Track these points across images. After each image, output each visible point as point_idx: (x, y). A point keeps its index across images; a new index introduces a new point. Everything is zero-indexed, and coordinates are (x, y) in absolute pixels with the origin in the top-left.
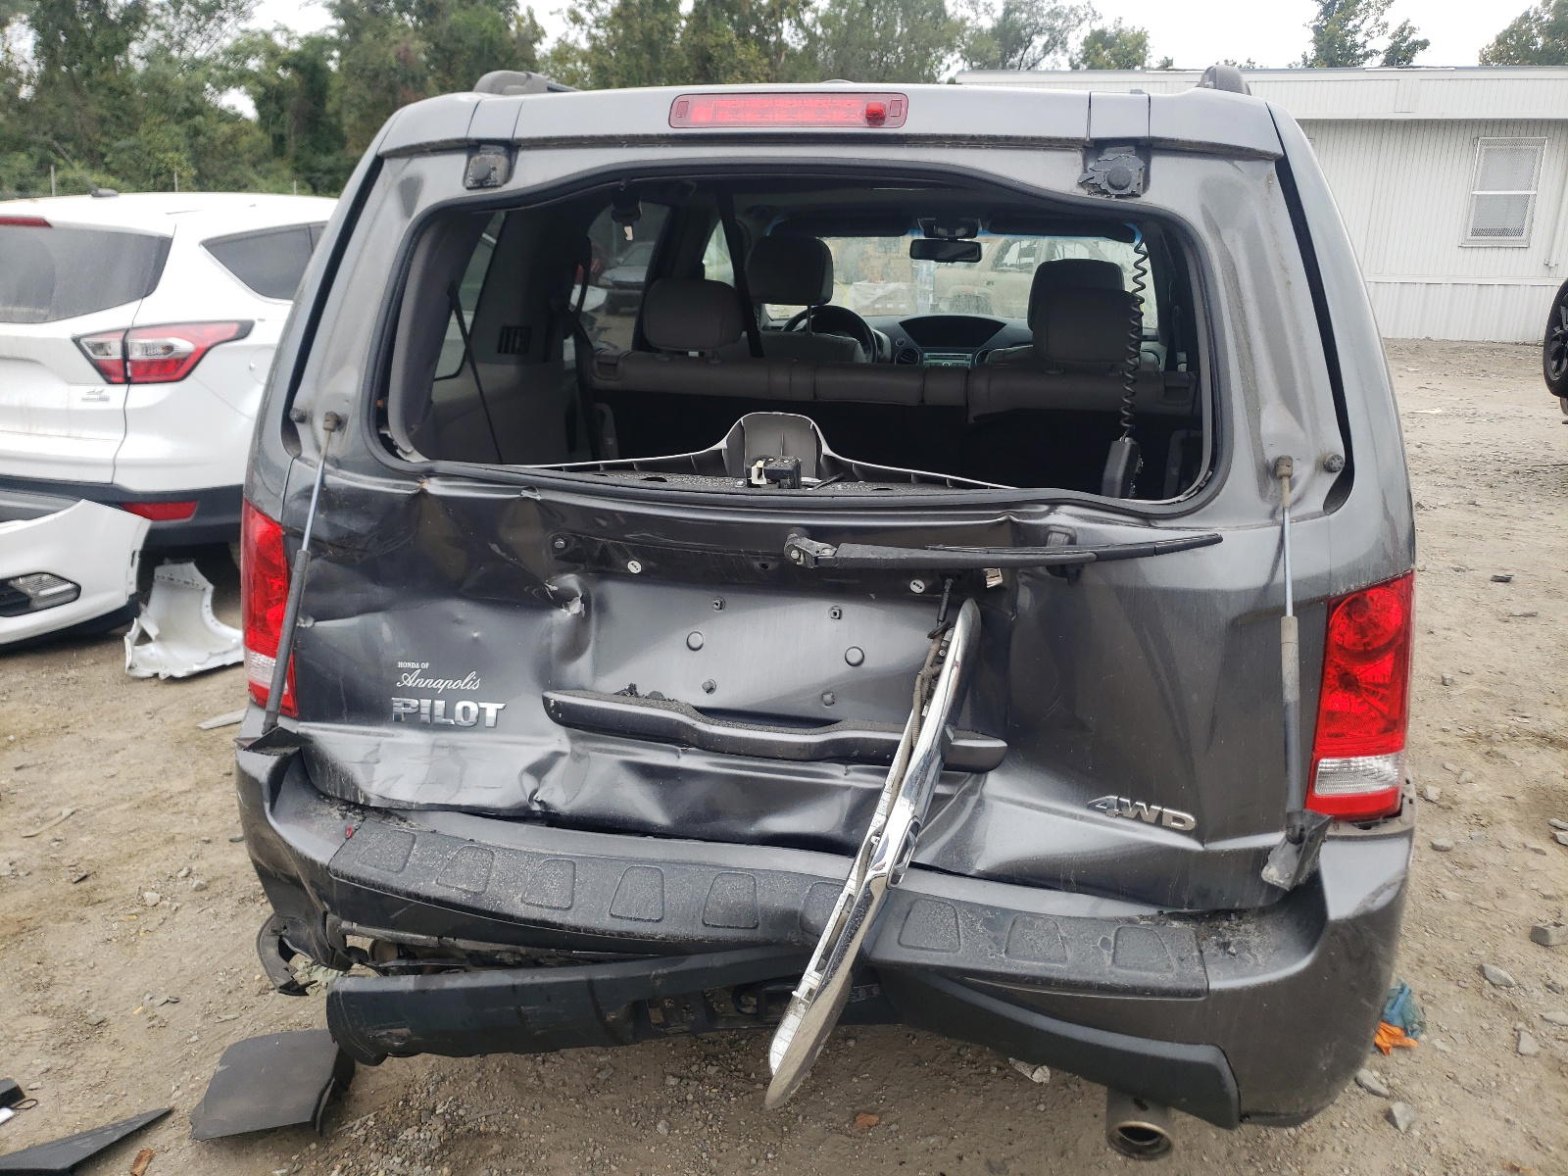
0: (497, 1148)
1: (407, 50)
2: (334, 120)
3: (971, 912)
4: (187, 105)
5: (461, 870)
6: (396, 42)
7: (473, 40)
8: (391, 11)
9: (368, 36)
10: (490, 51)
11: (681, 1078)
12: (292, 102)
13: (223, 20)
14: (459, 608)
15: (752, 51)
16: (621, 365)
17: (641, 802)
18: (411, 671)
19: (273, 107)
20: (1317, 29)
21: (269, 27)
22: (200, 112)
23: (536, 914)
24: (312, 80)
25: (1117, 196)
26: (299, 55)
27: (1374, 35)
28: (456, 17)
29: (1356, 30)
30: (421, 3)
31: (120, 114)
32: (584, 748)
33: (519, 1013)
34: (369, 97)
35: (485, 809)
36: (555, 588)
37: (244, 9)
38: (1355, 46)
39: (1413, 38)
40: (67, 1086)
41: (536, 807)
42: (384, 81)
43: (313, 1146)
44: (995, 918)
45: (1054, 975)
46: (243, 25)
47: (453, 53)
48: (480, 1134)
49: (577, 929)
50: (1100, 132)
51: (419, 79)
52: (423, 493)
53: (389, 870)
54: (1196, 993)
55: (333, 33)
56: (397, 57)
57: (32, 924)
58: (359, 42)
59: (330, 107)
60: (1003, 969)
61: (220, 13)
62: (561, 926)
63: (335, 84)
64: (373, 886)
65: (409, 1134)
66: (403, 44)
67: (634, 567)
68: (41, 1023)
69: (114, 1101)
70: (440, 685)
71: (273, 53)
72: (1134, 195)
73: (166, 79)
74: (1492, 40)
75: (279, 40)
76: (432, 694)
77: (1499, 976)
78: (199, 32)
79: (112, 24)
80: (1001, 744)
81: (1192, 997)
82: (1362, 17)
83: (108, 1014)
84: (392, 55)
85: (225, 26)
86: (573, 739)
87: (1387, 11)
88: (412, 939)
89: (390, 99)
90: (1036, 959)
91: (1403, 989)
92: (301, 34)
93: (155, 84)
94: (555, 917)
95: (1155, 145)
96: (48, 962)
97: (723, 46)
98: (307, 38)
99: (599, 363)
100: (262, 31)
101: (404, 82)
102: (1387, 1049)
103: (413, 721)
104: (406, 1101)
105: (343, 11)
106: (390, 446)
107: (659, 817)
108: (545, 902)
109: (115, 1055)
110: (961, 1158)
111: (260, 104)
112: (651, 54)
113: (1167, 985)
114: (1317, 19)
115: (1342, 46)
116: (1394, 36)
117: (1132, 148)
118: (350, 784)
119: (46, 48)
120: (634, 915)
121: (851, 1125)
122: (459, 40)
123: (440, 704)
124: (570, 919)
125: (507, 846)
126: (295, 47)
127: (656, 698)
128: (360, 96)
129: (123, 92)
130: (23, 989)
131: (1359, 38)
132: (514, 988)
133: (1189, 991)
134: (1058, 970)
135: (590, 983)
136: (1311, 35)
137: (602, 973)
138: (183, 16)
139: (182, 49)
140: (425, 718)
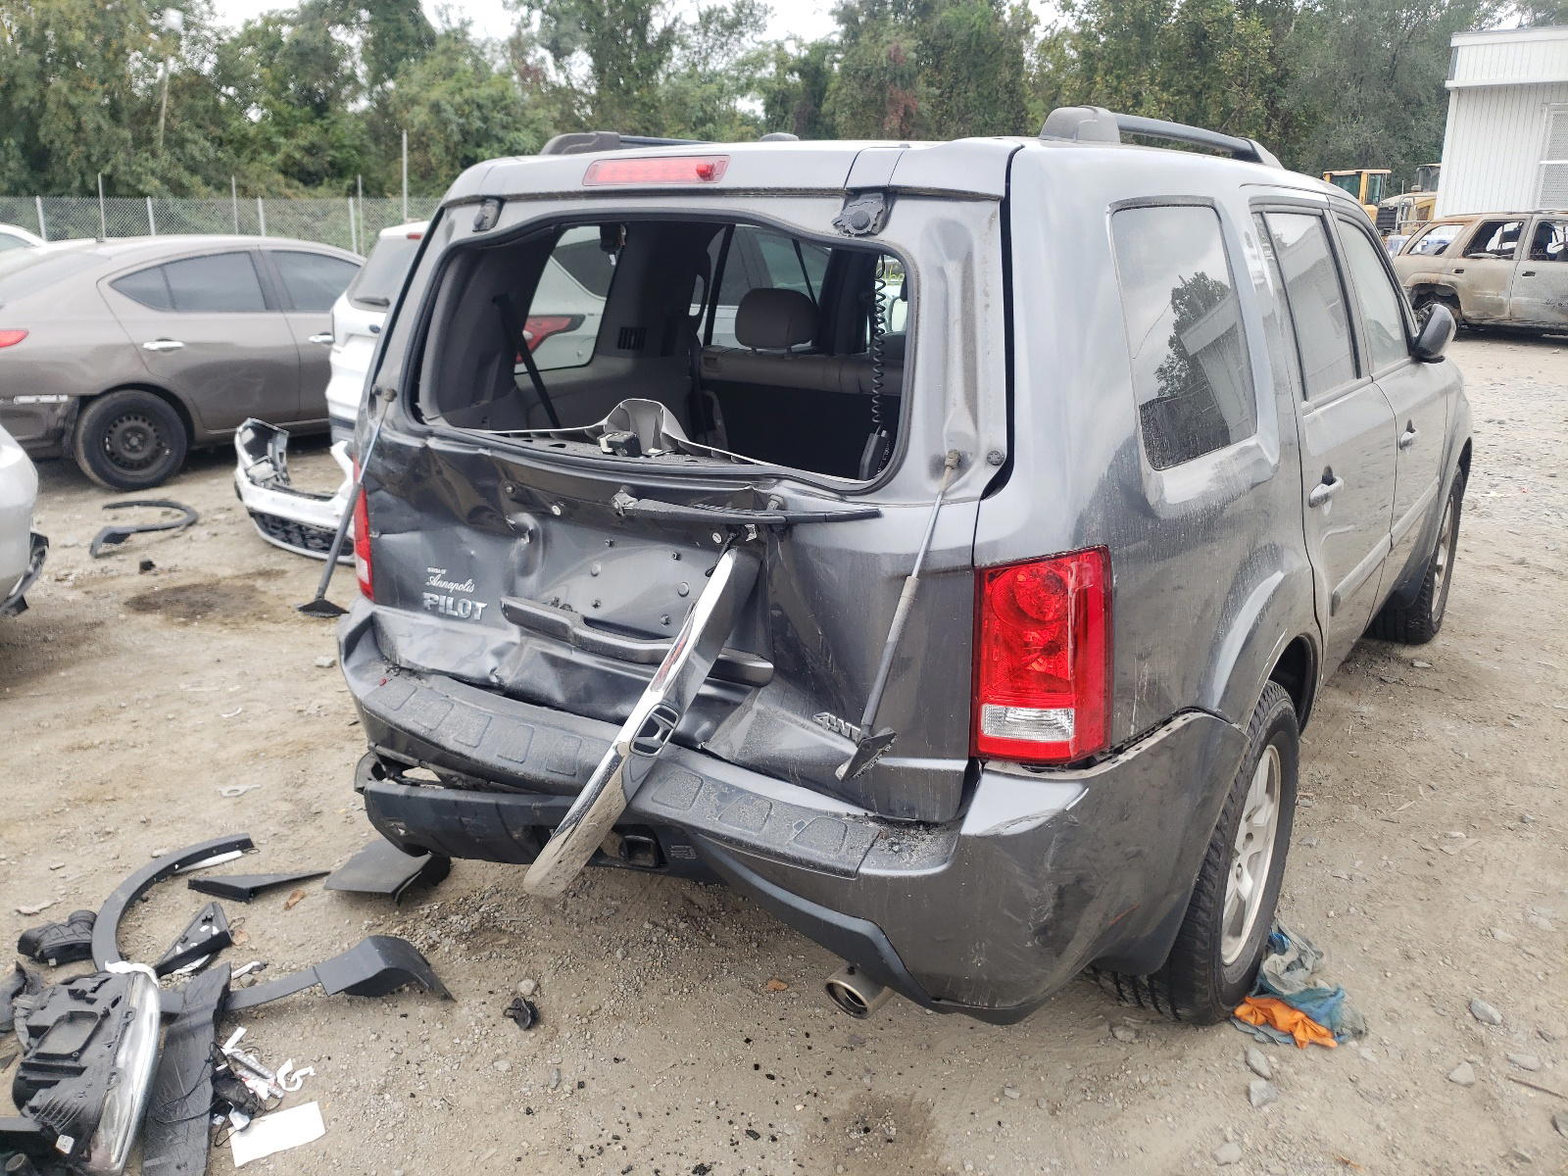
0: (505, 941)
1: (897, 49)
2: (828, 120)
3: (713, 786)
4: (700, 114)
5: (430, 714)
6: (888, 42)
7: (961, 35)
8: (889, 13)
9: (864, 39)
10: (978, 45)
11: (656, 925)
12: (795, 105)
13: (742, 34)
14: (464, 533)
15: (1253, 23)
16: (719, 359)
17: (549, 684)
18: (435, 575)
19: (778, 109)
21: (781, 38)
22: (711, 120)
23: (457, 748)
24: (815, 83)
25: (857, 235)
26: (805, 62)
28: (947, 14)
30: (916, 3)
31: (648, 124)
32: (527, 641)
33: (461, 821)
34: (860, 97)
35: (462, 677)
36: (513, 522)
37: (760, 23)
40: (280, 846)
41: (494, 680)
42: (874, 80)
43: (397, 913)
44: (729, 792)
45: (745, 839)
46: (758, 38)
47: (942, 50)
48: (500, 930)
49: (477, 762)
50: (855, 182)
51: (907, 76)
52: (426, 448)
54: (847, 873)
55: (836, 38)
56: (889, 57)
57: (312, 746)
58: (857, 44)
59: (826, 107)
60: (711, 828)
61: (741, 28)
62: (469, 758)
63: (832, 86)
64: (380, 717)
65: (454, 918)
66: (895, 44)
67: (556, 510)
68: (285, 807)
69: (302, 860)
70: (452, 586)
71: (782, 61)
72: (869, 234)
73: (686, 92)
75: (791, 48)
76: (446, 592)
77: (1484, 1012)
78: (722, 48)
79: (648, 48)
80: (770, 666)
81: (844, 875)
83: (325, 809)
84: (883, 55)
85: (743, 40)
86: (523, 633)
89: (879, 98)
90: (738, 826)
91: (1336, 994)
92: (809, 40)
93: (679, 99)
94: (467, 752)
95: (899, 191)
96: (308, 772)
97: (1220, 21)
98: (813, 44)
99: (706, 359)
100: (776, 42)
101: (893, 80)
102: (1302, 1042)
103: (434, 610)
104: (465, 899)
105: (846, 16)
106: (417, 415)
107: (559, 697)
108: (464, 741)
109: (316, 833)
110: (832, 1027)
111: (768, 109)
112: (1141, 36)
113: (825, 862)
117: (881, 194)
118: (393, 649)
119: (599, 70)
120: (509, 757)
121: (763, 986)
122: (949, 36)
123: (450, 601)
124: (474, 754)
125: (464, 702)
126: (804, 53)
127: (565, 608)
128: (852, 95)
129: (653, 106)
130: (287, 785)
132: (456, 803)
133: (843, 870)
134: (751, 836)
135: (497, 806)
137: (505, 800)
138: (710, 34)
139: (706, 64)
140: (441, 610)
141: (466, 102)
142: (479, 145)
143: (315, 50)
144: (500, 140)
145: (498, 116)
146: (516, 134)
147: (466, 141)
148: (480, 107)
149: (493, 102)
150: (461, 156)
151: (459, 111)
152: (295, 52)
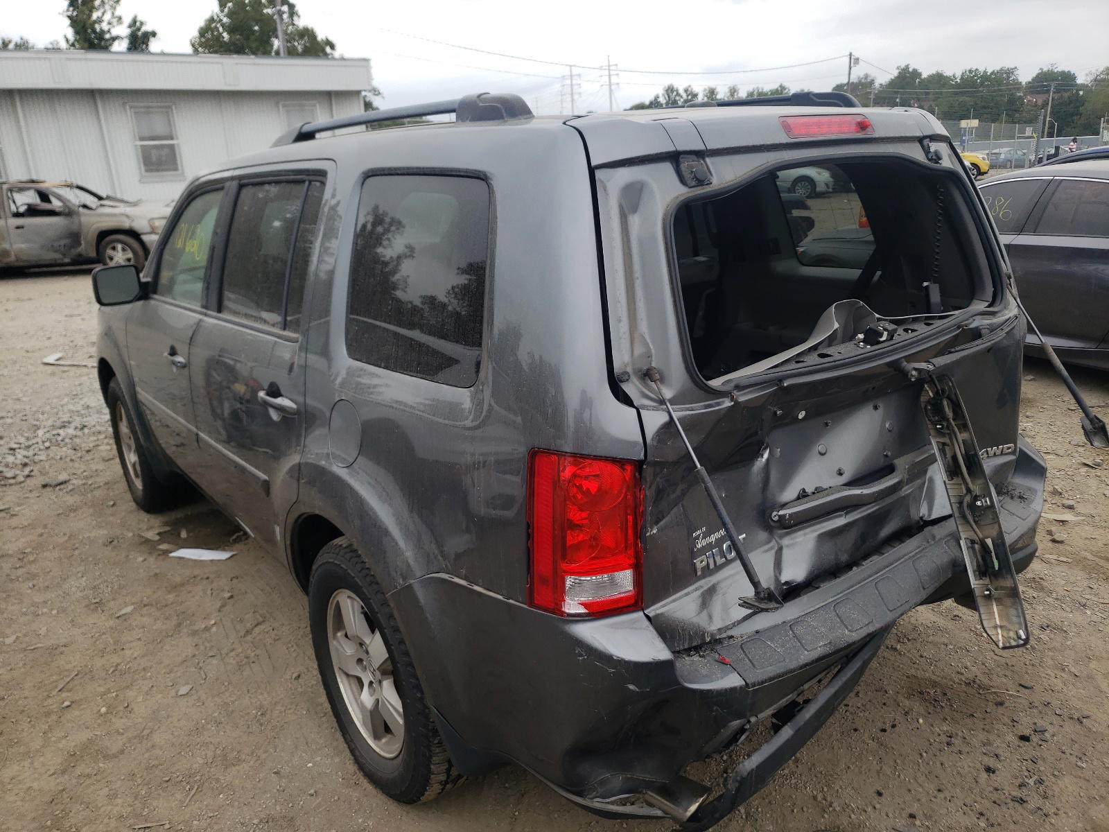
5: (809, 637)
18: (699, 537)
20: (70, 17)
27: (115, 24)
29: (100, 21)
32: (792, 539)
38: (103, 32)
39: (144, 29)
41: (784, 588)
53: (779, 662)
64: (780, 676)
70: (713, 538)
74: (196, 34)
76: (711, 547)
82: (102, 10)
87: (118, 8)
88: (787, 701)
103: (706, 571)
114: (68, 10)
115: (94, 31)
116: (130, 26)
118: (698, 633)
123: (716, 551)
124: (877, 625)
125: (803, 614)
127: (818, 491)
131: (105, 26)
136: (68, 22)
140: (712, 565)
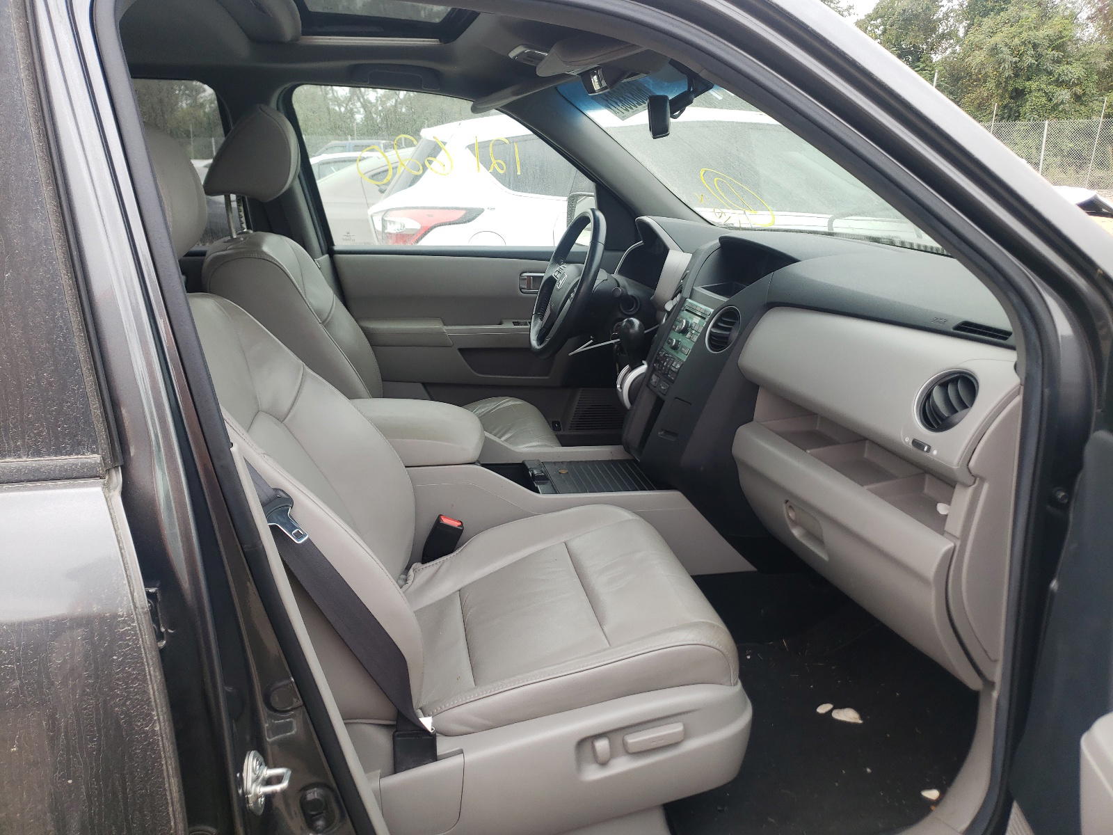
141: (1024, 43)
142: (1029, 79)
143: (917, 16)
144: (1050, 73)
145: (1052, 54)
146: (1070, 67)
147: (1017, 75)
148: (1035, 46)
149: (1050, 40)
150: (1010, 89)
151: (1014, 51)
152: (901, 19)
